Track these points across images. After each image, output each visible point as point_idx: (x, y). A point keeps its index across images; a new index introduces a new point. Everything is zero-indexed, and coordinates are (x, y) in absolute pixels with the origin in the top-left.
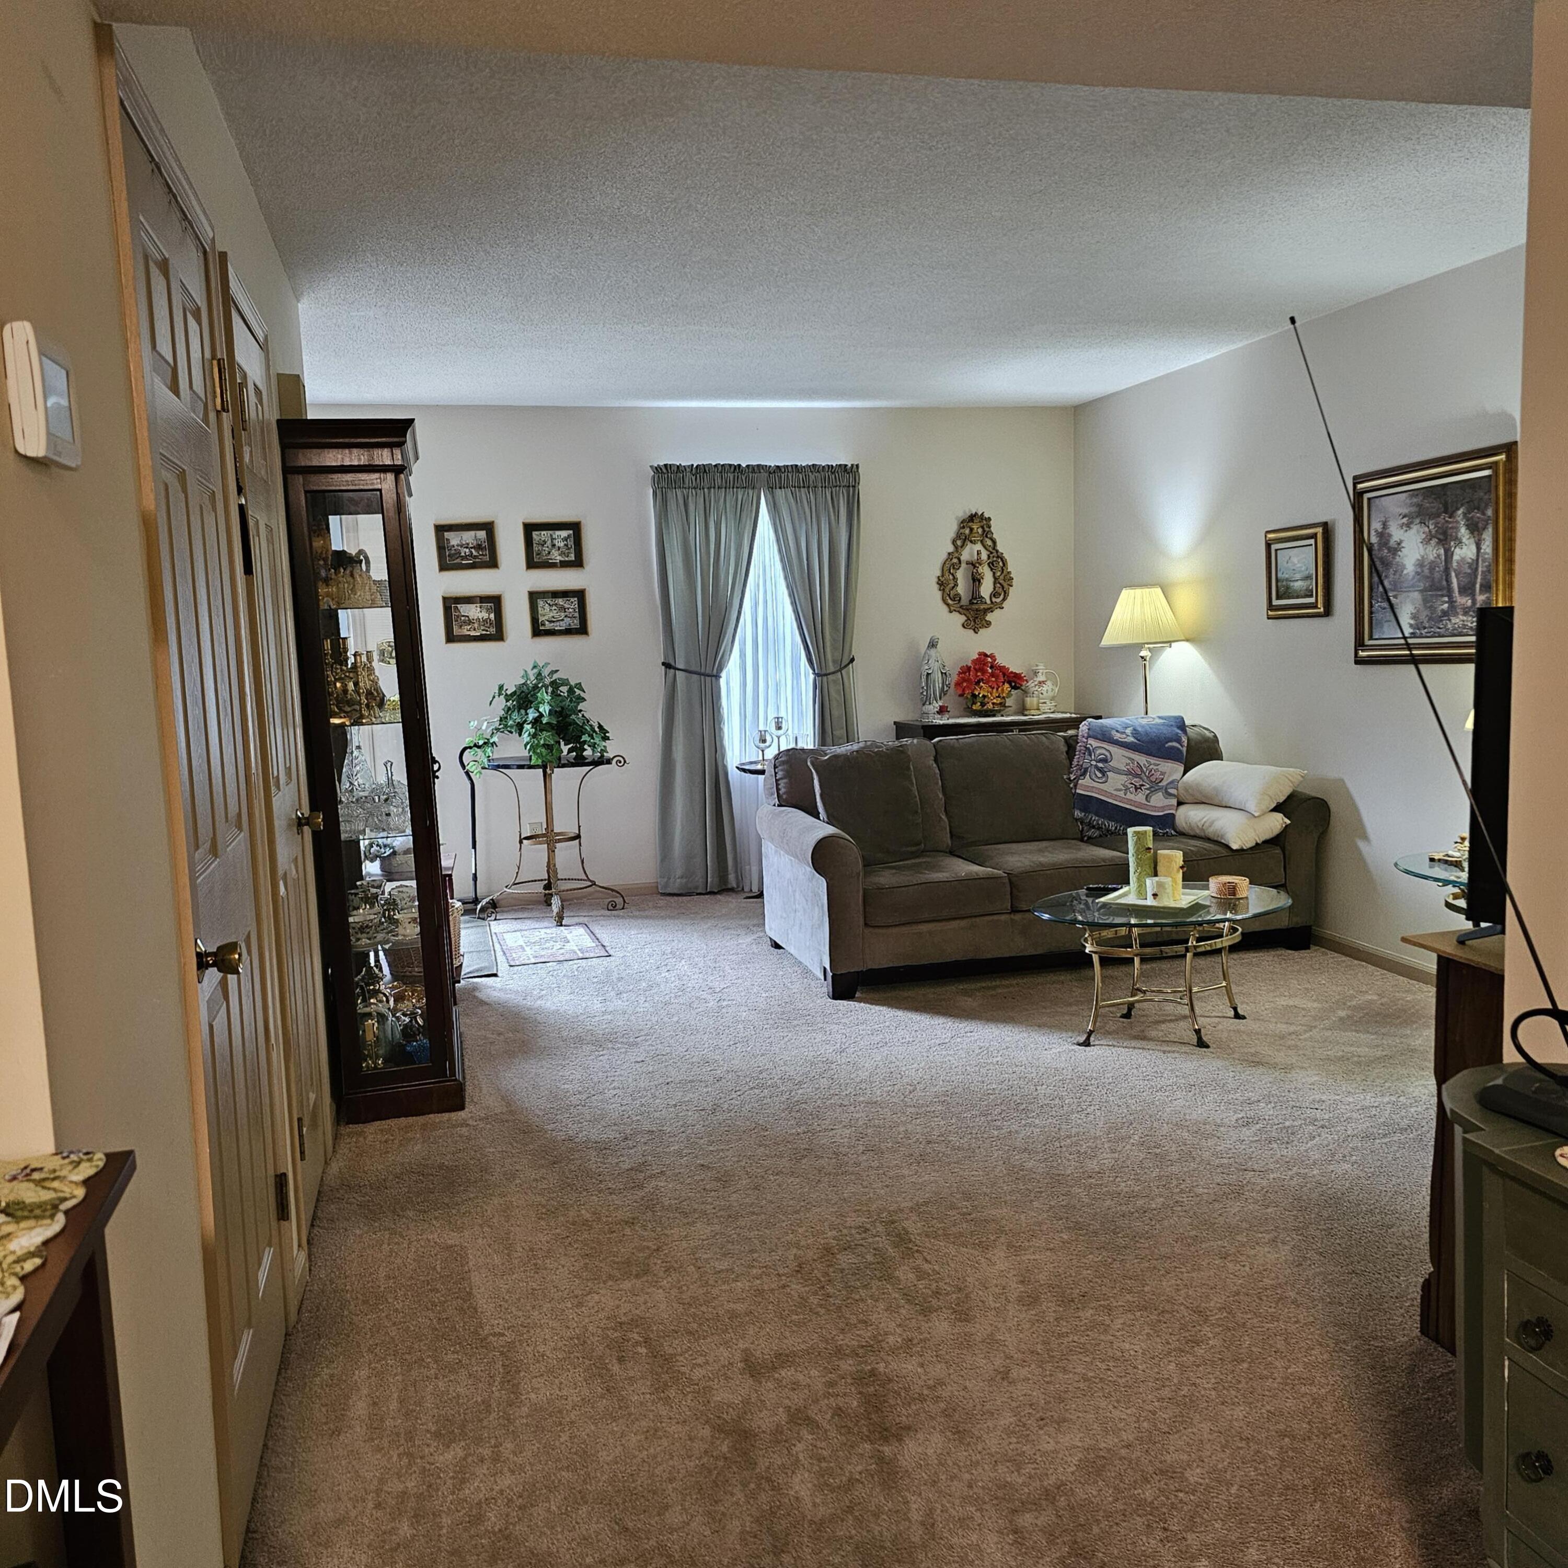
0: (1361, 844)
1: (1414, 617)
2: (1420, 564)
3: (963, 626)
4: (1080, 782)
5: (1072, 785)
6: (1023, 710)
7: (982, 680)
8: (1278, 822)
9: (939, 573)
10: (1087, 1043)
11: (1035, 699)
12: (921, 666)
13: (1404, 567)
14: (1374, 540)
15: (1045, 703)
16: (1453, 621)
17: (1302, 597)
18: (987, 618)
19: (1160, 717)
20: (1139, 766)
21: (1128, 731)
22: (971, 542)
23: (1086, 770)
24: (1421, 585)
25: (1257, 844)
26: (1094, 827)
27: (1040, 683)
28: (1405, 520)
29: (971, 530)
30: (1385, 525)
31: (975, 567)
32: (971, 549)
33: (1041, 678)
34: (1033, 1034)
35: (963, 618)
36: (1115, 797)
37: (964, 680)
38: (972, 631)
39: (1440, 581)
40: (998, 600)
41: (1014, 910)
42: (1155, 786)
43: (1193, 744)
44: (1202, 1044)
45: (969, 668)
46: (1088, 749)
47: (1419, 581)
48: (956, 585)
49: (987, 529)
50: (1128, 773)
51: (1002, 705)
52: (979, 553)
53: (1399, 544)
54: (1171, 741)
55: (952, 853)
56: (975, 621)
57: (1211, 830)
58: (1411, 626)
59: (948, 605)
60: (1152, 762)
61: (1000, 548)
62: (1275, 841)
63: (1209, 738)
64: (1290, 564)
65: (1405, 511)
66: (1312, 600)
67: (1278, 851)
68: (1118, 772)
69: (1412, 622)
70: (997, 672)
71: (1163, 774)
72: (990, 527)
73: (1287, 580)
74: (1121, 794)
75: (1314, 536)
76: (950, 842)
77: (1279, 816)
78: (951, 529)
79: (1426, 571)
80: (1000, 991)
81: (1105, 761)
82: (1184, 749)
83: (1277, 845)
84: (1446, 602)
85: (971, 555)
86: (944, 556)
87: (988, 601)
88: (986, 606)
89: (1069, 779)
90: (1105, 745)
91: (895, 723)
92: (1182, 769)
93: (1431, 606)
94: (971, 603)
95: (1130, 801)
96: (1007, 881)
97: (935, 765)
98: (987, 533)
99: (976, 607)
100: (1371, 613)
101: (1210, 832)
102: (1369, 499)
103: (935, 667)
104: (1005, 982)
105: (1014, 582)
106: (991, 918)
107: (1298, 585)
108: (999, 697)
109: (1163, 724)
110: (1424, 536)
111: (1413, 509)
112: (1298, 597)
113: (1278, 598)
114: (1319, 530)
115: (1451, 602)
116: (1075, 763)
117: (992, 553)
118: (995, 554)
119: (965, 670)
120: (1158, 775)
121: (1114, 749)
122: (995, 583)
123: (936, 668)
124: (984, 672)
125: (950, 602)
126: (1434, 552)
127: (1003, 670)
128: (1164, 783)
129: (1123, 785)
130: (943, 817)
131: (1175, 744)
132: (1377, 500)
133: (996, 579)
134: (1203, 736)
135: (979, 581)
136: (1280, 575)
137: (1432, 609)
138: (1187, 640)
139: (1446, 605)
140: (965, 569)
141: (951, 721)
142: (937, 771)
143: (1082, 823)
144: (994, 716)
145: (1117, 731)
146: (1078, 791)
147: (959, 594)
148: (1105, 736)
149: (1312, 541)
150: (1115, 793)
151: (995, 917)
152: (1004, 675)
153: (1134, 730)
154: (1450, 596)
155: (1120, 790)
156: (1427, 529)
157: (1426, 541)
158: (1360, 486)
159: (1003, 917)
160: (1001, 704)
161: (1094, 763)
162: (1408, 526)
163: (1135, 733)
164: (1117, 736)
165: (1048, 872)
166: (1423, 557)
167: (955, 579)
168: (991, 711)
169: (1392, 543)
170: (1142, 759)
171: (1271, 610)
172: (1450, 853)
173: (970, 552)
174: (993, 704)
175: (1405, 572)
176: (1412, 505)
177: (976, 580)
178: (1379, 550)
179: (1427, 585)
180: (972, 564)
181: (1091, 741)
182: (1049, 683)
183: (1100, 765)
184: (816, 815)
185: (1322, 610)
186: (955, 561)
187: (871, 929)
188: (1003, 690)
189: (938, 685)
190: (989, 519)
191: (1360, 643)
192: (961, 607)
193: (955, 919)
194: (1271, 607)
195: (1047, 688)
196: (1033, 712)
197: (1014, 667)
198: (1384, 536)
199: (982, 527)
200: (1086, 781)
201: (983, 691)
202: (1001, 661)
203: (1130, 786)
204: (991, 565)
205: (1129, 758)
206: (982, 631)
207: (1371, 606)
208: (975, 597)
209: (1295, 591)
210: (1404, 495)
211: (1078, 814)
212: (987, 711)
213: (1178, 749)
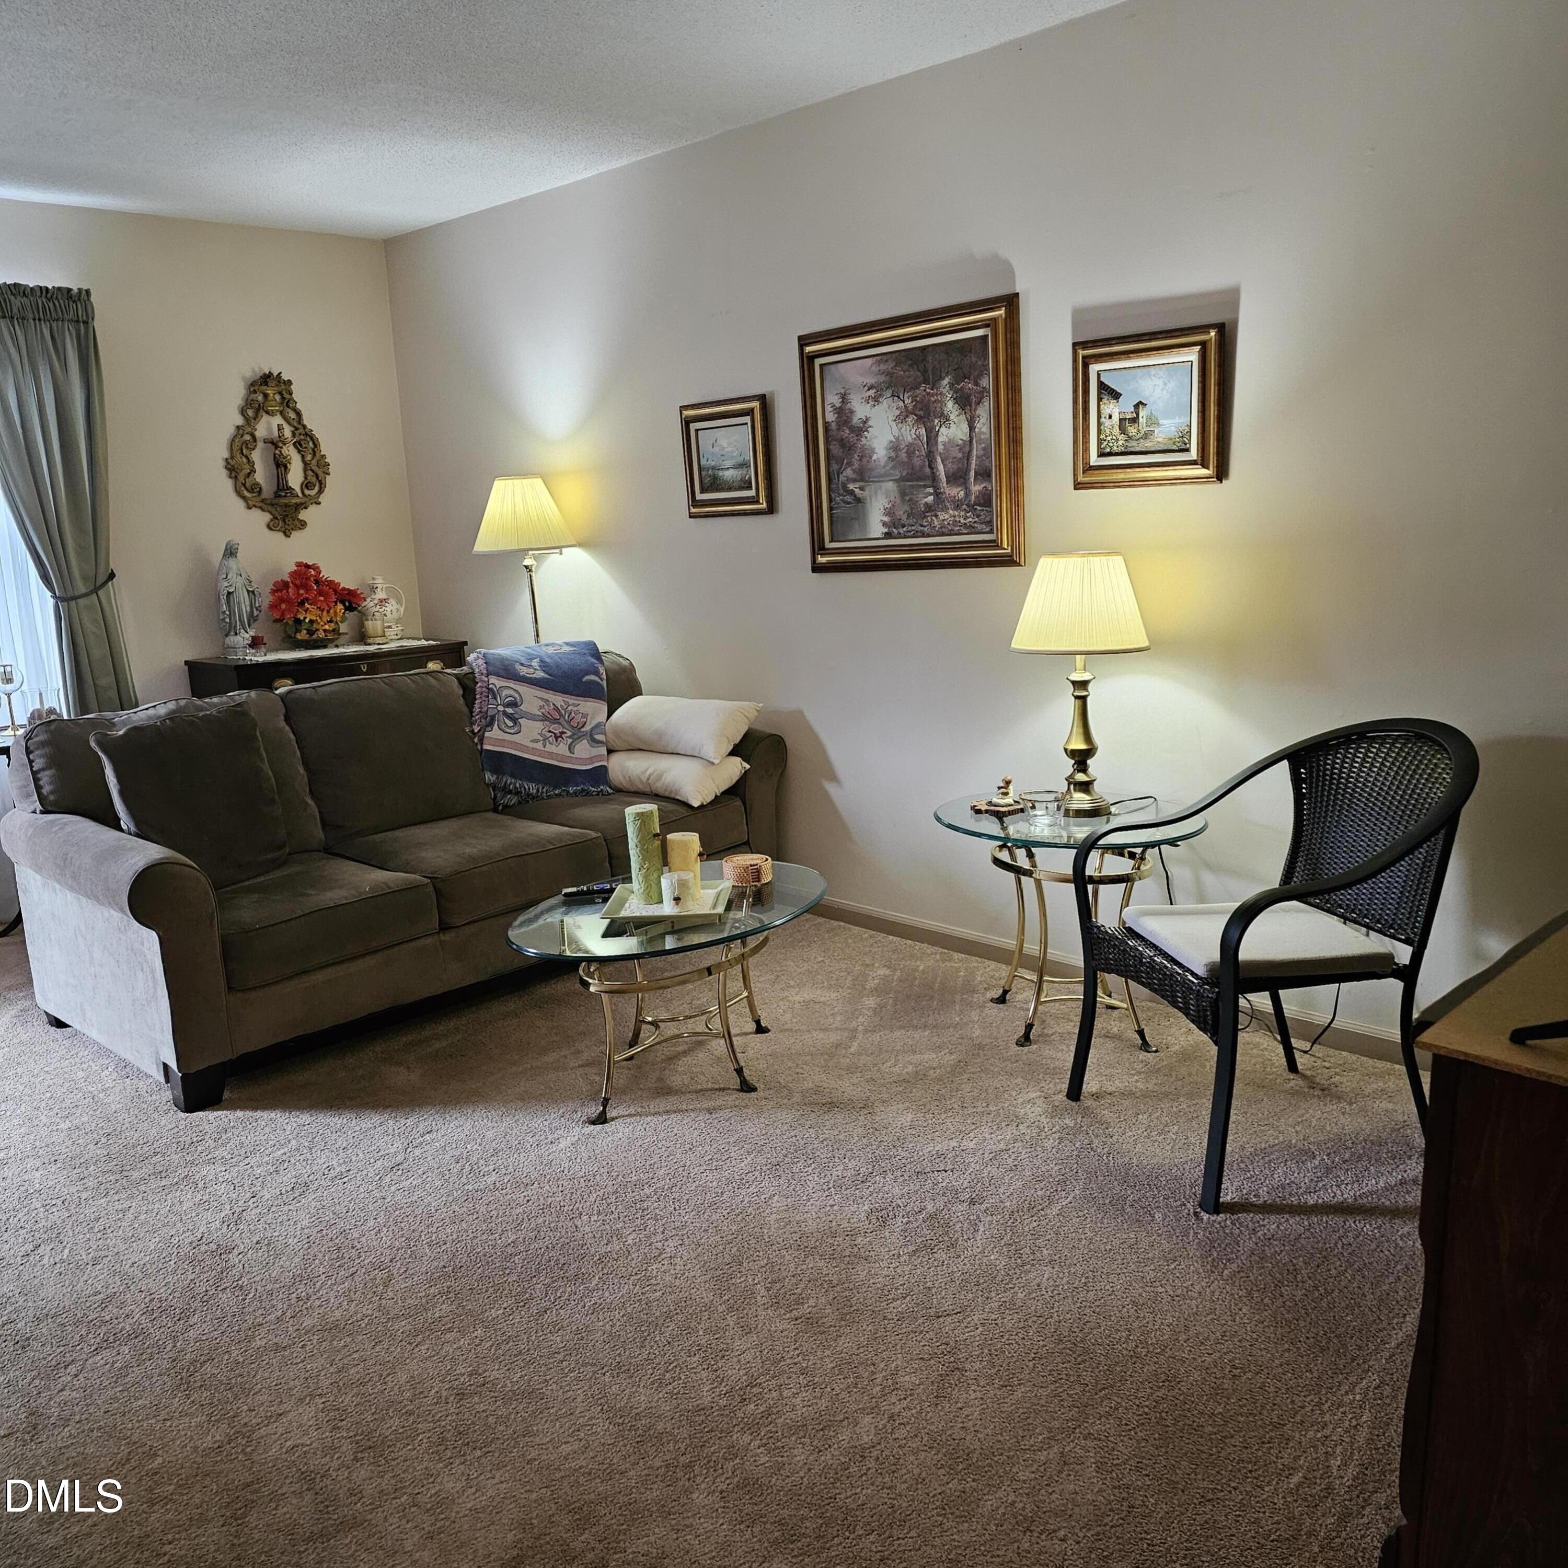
0: (831, 788)
1: (889, 512)
2: (895, 447)
3: (269, 527)
4: (487, 734)
5: (476, 740)
6: (362, 637)
7: (307, 599)
8: (736, 767)
9: (226, 455)
10: (602, 1119)
11: (379, 623)
12: (217, 581)
13: (873, 451)
14: (831, 417)
15: (389, 627)
16: (941, 518)
17: (736, 490)
18: (301, 517)
19: (567, 644)
20: (556, 709)
21: (535, 663)
22: (267, 412)
23: (493, 718)
24: (897, 474)
25: (716, 796)
26: (510, 792)
27: (381, 601)
28: (872, 393)
29: (266, 396)
30: (844, 398)
31: (277, 447)
32: (269, 423)
33: (380, 595)
34: (520, 1115)
35: (267, 517)
36: (534, 751)
37: (282, 600)
38: (281, 535)
39: (922, 467)
40: (313, 493)
41: (444, 927)
42: (578, 732)
43: (611, 675)
44: (747, 1087)
45: (285, 585)
46: (490, 690)
47: (893, 468)
48: (253, 471)
49: (287, 396)
50: (545, 718)
51: (336, 631)
52: (280, 428)
53: (865, 422)
54: (587, 674)
55: (331, 851)
56: (284, 521)
57: (659, 784)
58: (885, 524)
59: (244, 498)
60: (571, 702)
61: (306, 422)
62: (735, 791)
63: (625, 666)
64: (716, 449)
65: (871, 380)
66: (752, 493)
67: (738, 803)
68: (533, 718)
69: (886, 519)
70: (326, 588)
71: (585, 716)
72: (291, 394)
73: (714, 468)
74: (539, 746)
75: (750, 412)
76: (321, 835)
77: (737, 760)
78: (237, 394)
79: (903, 455)
80: (437, 1045)
81: (514, 704)
82: (604, 683)
83: (736, 795)
84: (931, 494)
85: (269, 429)
86: (231, 431)
87: (300, 494)
88: (299, 501)
89: (472, 731)
90: (511, 684)
91: (186, 663)
92: (605, 708)
93: (910, 500)
94: (276, 495)
95: (551, 755)
96: (431, 888)
97: (287, 728)
98: (287, 402)
99: (285, 501)
100: (831, 509)
101: (659, 787)
102: (822, 366)
103: (237, 583)
104: (441, 1028)
105: (331, 469)
106: (412, 945)
107: (729, 475)
108: (331, 621)
109: (574, 653)
110: (898, 412)
111: (882, 378)
112: (730, 489)
113: (703, 491)
114: (756, 404)
115: (937, 494)
116: (477, 708)
117: (297, 429)
118: (301, 430)
119: (280, 587)
120: (578, 718)
121: (523, 689)
122: (305, 470)
123: (239, 585)
124: (308, 589)
125: (246, 493)
126: (911, 433)
127: (332, 585)
128: (587, 728)
129: (540, 734)
130: (310, 801)
131: (593, 677)
132: (832, 367)
133: (306, 464)
134: (620, 665)
135: (286, 467)
136: (703, 462)
137: (913, 503)
138: (580, 545)
139: (931, 498)
140: (263, 449)
141: (272, 657)
142: (292, 736)
143: (494, 790)
144: (325, 647)
145: (522, 664)
146: (486, 747)
147: (258, 484)
148: (507, 670)
149: (747, 419)
150: (531, 745)
151: (420, 943)
152: (335, 591)
153: (542, 661)
154: (936, 488)
155: (537, 741)
156: (901, 404)
157: (901, 418)
158: (808, 349)
159: (429, 941)
160: (334, 630)
161: (501, 708)
162: (876, 400)
163: (544, 665)
164: (523, 671)
165: (485, 868)
166: (897, 439)
167: (250, 462)
168: (322, 640)
169: (855, 420)
170: (558, 699)
171: (694, 506)
172: (995, 800)
173: (268, 425)
174: (325, 631)
175: (875, 457)
176: (881, 373)
177: (281, 465)
178: (838, 429)
179: (905, 473)
180: (273, 443)
181: (493, 680)
182: (392, 601)
183: (510, 710)
184: (114, 823)
185: (764, 505)
186: (247, 437)
187: (240, 995)
188: (335, 612)
189: (245, 608)
190: (290, 382)
191: (818, 547)
192: (263, 501)
193: (363, 955)
194: (695, 503)
195: (392, 609)
196: (379, 640)
197: (347, 582)
198: (844, 413)
199: (280, 393)
200: (494, 733)
201: (309, 614)
202: (327, 573)
203: (549, 735)
204: (298, 445)
205: (542, 699)
206: (295, 535)
207: (830, 500)
208: (282, 488)
209: (726, 482)
210: (870, 361)
211: (489, 777)
212: (316, 641)
213: (598, 683)
